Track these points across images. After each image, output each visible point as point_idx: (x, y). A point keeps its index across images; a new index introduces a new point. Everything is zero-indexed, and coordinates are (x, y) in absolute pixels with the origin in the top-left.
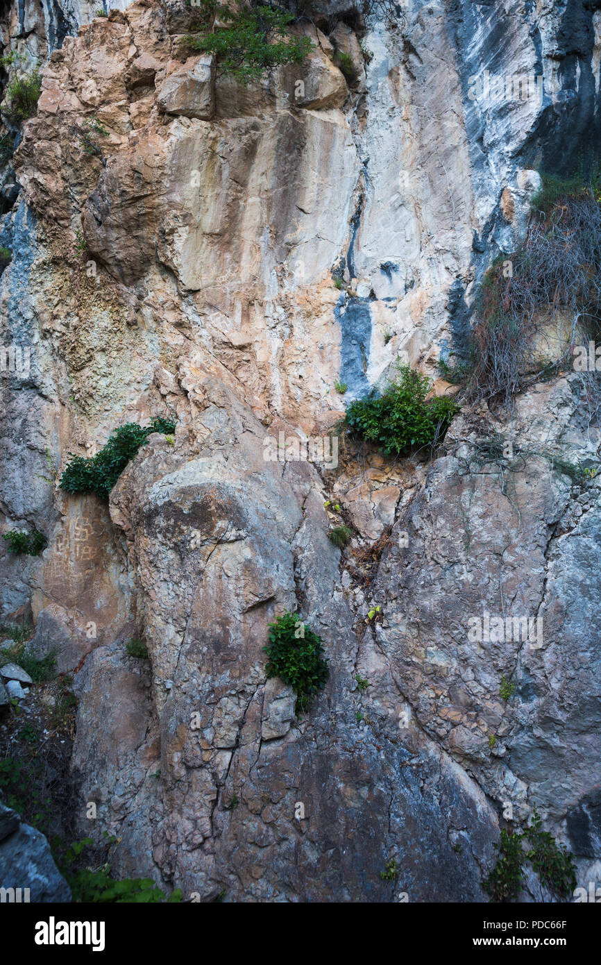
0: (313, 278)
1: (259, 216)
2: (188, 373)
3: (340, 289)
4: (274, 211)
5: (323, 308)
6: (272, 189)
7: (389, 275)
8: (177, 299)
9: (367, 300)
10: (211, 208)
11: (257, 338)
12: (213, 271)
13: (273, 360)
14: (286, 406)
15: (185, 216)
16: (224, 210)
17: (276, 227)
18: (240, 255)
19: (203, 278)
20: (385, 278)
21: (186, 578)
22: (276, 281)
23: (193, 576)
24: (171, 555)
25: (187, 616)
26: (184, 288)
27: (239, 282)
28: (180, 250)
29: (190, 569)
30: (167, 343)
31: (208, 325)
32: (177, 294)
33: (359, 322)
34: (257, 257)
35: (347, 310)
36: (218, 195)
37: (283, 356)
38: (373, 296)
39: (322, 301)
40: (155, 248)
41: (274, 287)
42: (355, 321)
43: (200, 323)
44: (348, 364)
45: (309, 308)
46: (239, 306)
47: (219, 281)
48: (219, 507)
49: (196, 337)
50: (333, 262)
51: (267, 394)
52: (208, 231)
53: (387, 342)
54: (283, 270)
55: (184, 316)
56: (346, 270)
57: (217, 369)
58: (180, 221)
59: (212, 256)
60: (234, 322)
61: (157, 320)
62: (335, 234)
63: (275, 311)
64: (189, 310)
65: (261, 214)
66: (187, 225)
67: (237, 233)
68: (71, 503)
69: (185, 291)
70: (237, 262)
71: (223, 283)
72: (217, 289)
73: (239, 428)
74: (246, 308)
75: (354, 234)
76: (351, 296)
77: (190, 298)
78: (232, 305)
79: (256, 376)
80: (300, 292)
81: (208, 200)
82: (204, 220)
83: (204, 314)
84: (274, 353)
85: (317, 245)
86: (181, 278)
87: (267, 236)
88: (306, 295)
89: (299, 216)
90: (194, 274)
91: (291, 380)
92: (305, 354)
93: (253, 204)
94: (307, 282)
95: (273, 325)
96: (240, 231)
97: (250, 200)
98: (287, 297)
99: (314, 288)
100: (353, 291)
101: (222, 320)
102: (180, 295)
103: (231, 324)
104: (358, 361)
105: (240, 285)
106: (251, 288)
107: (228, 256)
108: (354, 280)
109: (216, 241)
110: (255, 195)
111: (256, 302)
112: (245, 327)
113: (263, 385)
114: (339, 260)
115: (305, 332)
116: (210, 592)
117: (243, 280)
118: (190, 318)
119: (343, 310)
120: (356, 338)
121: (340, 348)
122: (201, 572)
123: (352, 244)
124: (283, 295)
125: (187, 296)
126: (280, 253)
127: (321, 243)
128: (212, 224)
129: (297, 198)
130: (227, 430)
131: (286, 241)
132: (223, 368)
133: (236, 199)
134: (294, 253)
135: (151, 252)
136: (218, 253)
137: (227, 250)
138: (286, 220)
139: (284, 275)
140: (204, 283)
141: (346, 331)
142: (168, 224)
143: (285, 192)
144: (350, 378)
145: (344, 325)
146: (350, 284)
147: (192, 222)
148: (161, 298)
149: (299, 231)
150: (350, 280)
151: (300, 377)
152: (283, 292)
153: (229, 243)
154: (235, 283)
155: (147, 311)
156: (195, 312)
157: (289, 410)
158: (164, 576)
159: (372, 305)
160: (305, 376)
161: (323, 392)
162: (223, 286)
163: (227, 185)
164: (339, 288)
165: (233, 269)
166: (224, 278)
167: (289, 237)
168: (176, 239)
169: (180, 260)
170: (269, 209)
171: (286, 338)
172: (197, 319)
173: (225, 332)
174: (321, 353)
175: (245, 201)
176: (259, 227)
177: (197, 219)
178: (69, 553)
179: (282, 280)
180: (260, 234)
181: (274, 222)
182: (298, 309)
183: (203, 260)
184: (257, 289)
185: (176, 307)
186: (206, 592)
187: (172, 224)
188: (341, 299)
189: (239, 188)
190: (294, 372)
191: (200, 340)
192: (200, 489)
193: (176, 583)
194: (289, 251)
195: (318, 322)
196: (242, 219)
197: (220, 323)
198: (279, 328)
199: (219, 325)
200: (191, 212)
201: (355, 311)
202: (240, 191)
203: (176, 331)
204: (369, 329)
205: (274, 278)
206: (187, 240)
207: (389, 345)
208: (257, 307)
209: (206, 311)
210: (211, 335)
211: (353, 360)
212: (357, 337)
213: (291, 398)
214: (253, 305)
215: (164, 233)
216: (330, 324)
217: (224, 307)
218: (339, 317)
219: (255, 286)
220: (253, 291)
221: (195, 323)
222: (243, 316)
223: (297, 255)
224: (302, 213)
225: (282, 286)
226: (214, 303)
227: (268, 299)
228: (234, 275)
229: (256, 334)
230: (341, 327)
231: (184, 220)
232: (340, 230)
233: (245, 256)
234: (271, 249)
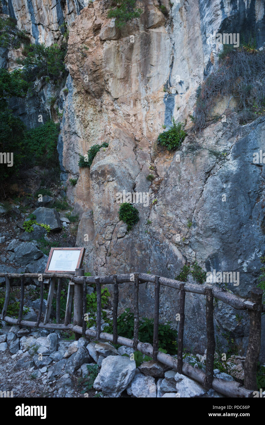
0: (158, 88)
2: (112, 127)
4: (142, 67)
5: (160, 99)
6: (141, 60)
7: (181, 85)
8: (112, 102)
9: (175, 95)
10: (120, 70)
11: (138, 112)
12: (123, 91)
13: (144, 119)
14: (148, 134)
15: (111, 74)
16: (124, 70)
17: (143, 73)
18: (131, 84)
19: (119, 94)
20: (180, 86)
21: (100, 192)
23: (102, 192)
24: (97, 186)
25: (101, 203)
26: (113, 98)
28: (111, 86)
29: (101, 189)
30: (109, 117)
31: (122, 109)
33: (171, 103)
34: (137, 84)
35: (168, 99)
36: (121, 65)
37: (146, 117)
38: (177, 93)
39: (159, 97)
40: (104, 86)
41: (144, 93)
44: (167, 118)
45: (155, 100)
46: (132, 102)
47: (125, 94)
48: (108, 171)
49: (118, 114)
50: (164, 82)
51: (141, 131)
52: (119, 78)
53: (178, 110)
54: (147, 87)
55: (114, 107)
56: (169, 84)
57: (125, 124)
59: (122, 86)
60: (131, 107)
61: (107, 109)
62: (165, 72)
63: (144, 102)
64: (116, 105)
65: (138, 69)
67: (130, 77)
70: (131, 87)
72: (124, 97)
73: (122, 145)
74: (134, 102)
75: (171, 71)
76: (169, 94)
77: (116, 101)
78: (130, 102)
79: (138, 125)
80: (153, 94)
81: (118, 68)
82: (117, 74)
83: (120, 106)
84: (144, 116)
85: (158, 76)
86: (112, 95)
87: (140, 76)
89: (151, 67)
90: (116, 93)
91: (149, 125)
92: (153, 116)
93: (134, 66)
94: (156, 90)
96: (131, 76)
97: (133, 65)
99: (157, 92)
100: (170, 92)
101: (126, 107)
102: (113, 100)
104: (170, 117)
105: (132, 94)
107: (127, 85)
108: (171, 88)
109: (122, 81)
110: (135, 63)
111: (138, 99)
112: (134, 108)
113: (140, 128)
114: (166, 81)
115: (154, 108)
116: (106, 196)
117: (133, 92)
118: (116, 108)
119: (166, 99)
120: (170, 109)
121: (165, 113)
122: (104, 190)
123: (170, 75)
126: (145, 81)
127: (160, 75)
128: (120, 75)
129: (149, 61)
130: (118, 146)
131: (147, 77)
132: (127, 123)
133: (128, 66)
134: (150, 80)
135: (103, 87)
136: (124, 85)
137: (127, 83)
138: (146, 70)
139: (147, 89)
140: (120, 96)
141: (167, 107)
142: (106, 78)
143: (145, 60)
144: (167, 123)
146: (169, 89)
148: (108, 102)
149: (151, 73)
151: (152, 124)
152: (147, 95)
153: (127, 81)
154: (130, 94)
155: (104, 106)
156: (118, 106)
157: (149, 135)
158: (96, 192)
159: (176, 97)
160: (153, 123)
161: (159, 128)
163: (125, 61)
164: (165, 91)
165: (129, 89)
166: (126, 93)
167: (148, 75)
168: (109, 82)
169: (111, 89)
170: (140, 67)
171: (148, 111)
172: (119, 108)
173: (128, 111)
174: (159, 115)
175: (131, 66)
176: (137, 74)
177: (115, 74)
179: (147, 91)
180: (138, 76)
181: (142, 71)
182: (151, 100)
183: (119, 88)
185: (112, 105)
186: (105, 196)
187: (107, 77)
188: (165, 95)
189: (129, 61)
190: (150, 122)
191: (120, 115)
192: (104, 165)
193: (98, 194)
194: (149, 80)
195: (158, 104)
196: (131, 72)
198: (145, 107)
199: (125, 109)
200: (113, 72)
201: (170, 99)
202: (129, 62)
203: (112, 112)
204: (174, 105)
205: (144, 90)
206: (112, 82)
207: (179, 111)
208: (138, 101)
209: (121, 105)
210: (123, 113)
211: (168, 117)
213: (149, 131)
215: (105, 80)
216: (162, 105)
217: (127, 103)
218: (165, 102)
219: (137, 94)
220: (137, 96)
221: (118, 109)
222: (133, 105)
223: (152, 81)
224: (152, 66)
225: (147, 93)
226: (123, 102)
227: (142, 98)
228: (130, 91)
229: (138, 110)
230: (165, 105)
231: (111, 76)
232: (167, 70)
233: (133, 84)
234: (142, 80)
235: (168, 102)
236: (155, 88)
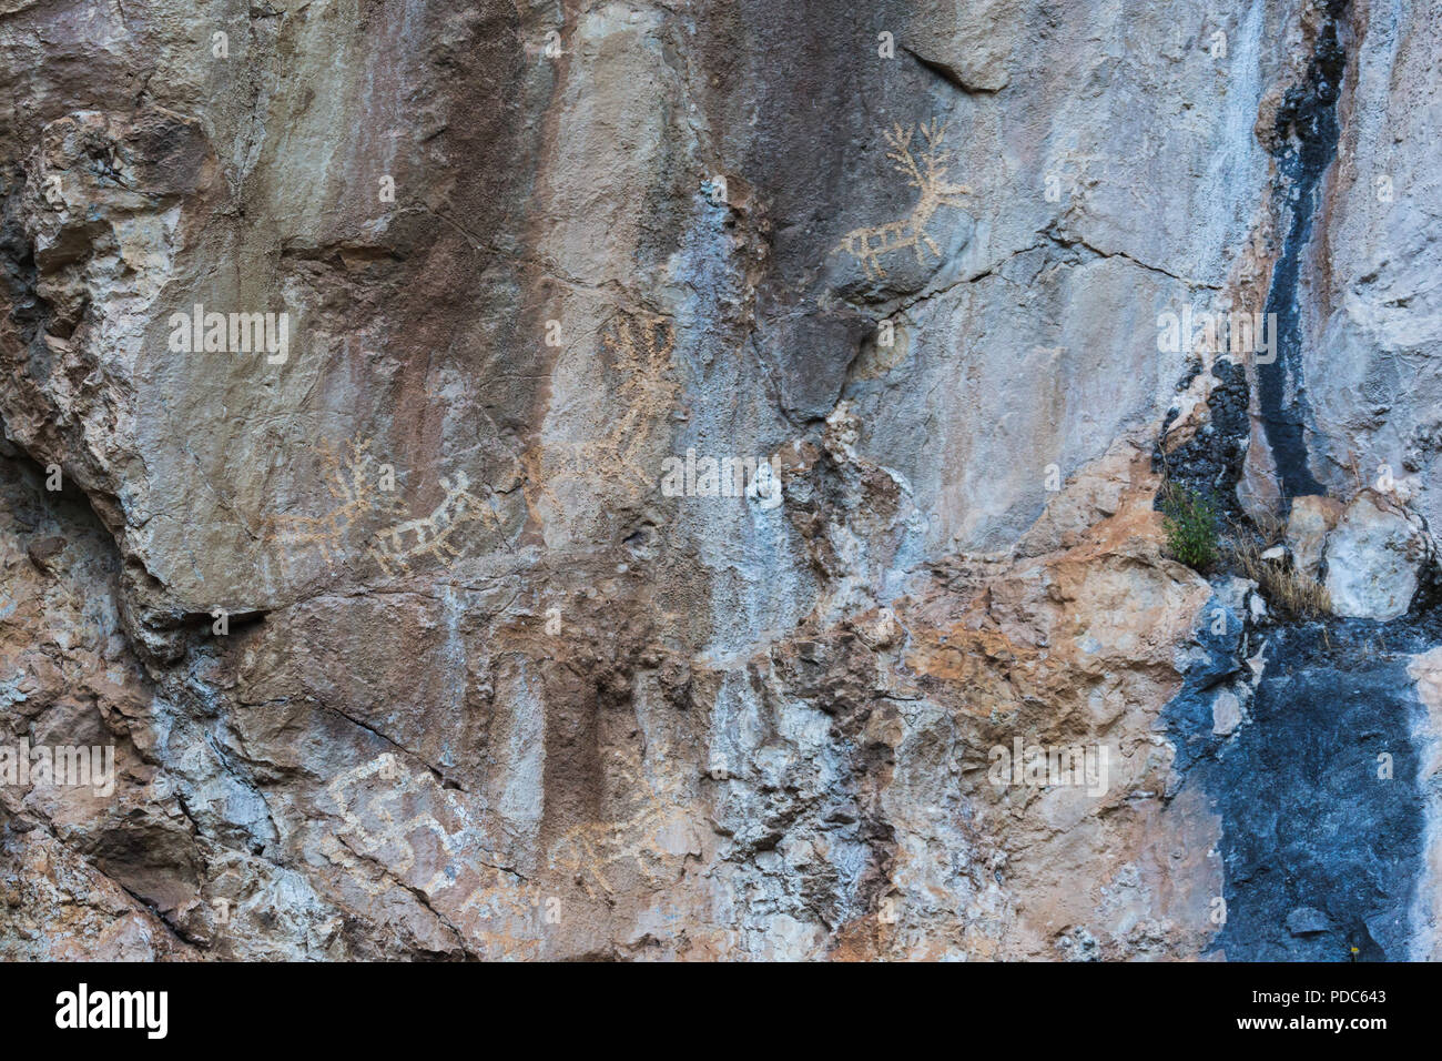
0: (1031, 507)
1: (654, 123)
3: (1205, 568)
4: (752, 90)
5: (1097, 704)
8: (113, 683)
9: (1394, 635)
10: (334, 89)
12: (353, 489)
15: (156, 147)
16: (420, 98)
17: (770, 188)
18: (534, 381)
19: (284, 538)
22: (781, 537)
26: (159, 604)
27: (528, 555)
28: (128, 361)
31: (319, 843)
32: (114, 646)
33: (1339, 779)
34: (652, 387)
35: (1259, 704)
39: (1086, 651)
41: (771, 577)
42: (1313, 775)
43: (264, 833)
45: (1002, 702)
46: (527, 712)
47: (391, 549)
50: (1165, 398)
52: (310, 231)
54: (826, 464)
55: (160, 788)
56: (1256, 442)
58: (129, 174)
59: (344, 390)
60: (493, 819)
62: (1174, 216)
63: (772, 737)
64: (195, 753)
65: (671, 110)
66: (168, 200)
67: (508, 240)
69: (164, 625)
70: (516, 427)
71: (421, 563)
72: (378, 604)
74: (574, 723)
75: (1301, 210)
76: (1286, 613)
77: (202, 671)
78: (485, 708)
80: (945, 603)
81: (309, 38)
82: (285, 163)
83: (291, 774)
85: (1053, 291)
86: (139, 542)
87: (712, 247)
88: (978, 619)
89: (924, 109)
90: (224, 511)
94: (995, 537)
95: (758, 831)
96: (529, 225)
97: (595, 27)
98: (847, 637)
99: (1031, 570)
100: (1303, 579)
101: (409, 808)
102: (133, 653)
103: (471, 829)
105: (538, 575)
106: (612, 589)
107: (452, 389)
108: (1307, 513)
109: (368, 294)
111: (642, 681)
112: (567, 851)
114: (1206, 382)
115: (975, 869)
117: (557, 540)
118: (199, 803)
119: (1228, 712)
123: (1287, 273)
124: (829, 629)
125: (179, 661)
126: (802, 352)
127: (1083, 277)
128: (338, 186)
131: (838, 277)
133: (496, 26)
134: (898, 348)
136: (385, 371)
137: (444, 351)
138: (837, 140)
139: (835, 497)
140: (293, 569)
141: (1252, 849)
142: (51, 200)
145: (1234, 812)
146: (1279, 539)
147: (207, 177)
149: (926, 206)
150: (1284, 511)
152: (828, 611)
153: (460, 304)
154: (500, 559)
156: (229, 762)
159: (1431, 673)
162: (424, 583)
164: (1197, 559)
165: (488, 470)
166: (426, 530)
168: (102, 289)
169: (127, 424)
170: (722, 77)
171: (848, 913)
172: (246, 808)
173: (434, 884)
175: (562, 35)
176: (654, 196)
177: (238, 156)
179: (819, 529)
180: (666, 243)
181: (752, 159)
182: (921, 713)
183: (281, 422)
184: (649, 596)
187: (74, 196)
188: (1214, 636)
194: (866, 339)
196: (540, 146)
197: (395, 830)
198: (797, 848)
199: (389, 841)
200: (200, 114)
201: (1311, 709)
203: (105, 892)
204: (1404, 829)
205: (768, 523)
208: (650, 715)
209: (305, 750)
210: (338, 907)
212: (1329, 884)
214: (626, 699)
215: (25, 259)
216: (1146, 808)
217: (426, 721)
218: (1201, 754)
219: (636, 575)
220: (625, 610)
221: (233, 834)
222: (555, 776)
223: (921, 361)
224: (942, 93)
225: (821, 572)
226: (357, 699)
227: (719, 656)
228: (493, 508)
229: (648, 889)
230: (1216, 826)
231: (150, 167)
232: (1210, 185)
233: (564, 388)
234: (744, 329)
235: (1271, 759)
236: (989, 502)
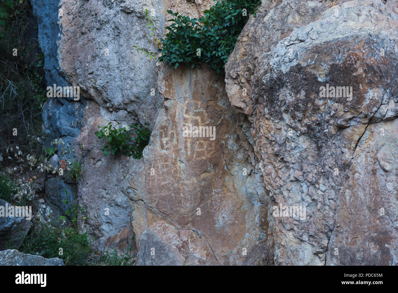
21: (326, 175)
23: (336, 172)
24: (304, 143)
25: (329, 231)
29: (330, 162)
48: (369, 69)
68: (176, 80)
116: (361, 194)
122: (346, 166)
158: (295, 173)
178: (177, 151)
186: (354, 195)
192: (341, 44)
193: (313, 184)
